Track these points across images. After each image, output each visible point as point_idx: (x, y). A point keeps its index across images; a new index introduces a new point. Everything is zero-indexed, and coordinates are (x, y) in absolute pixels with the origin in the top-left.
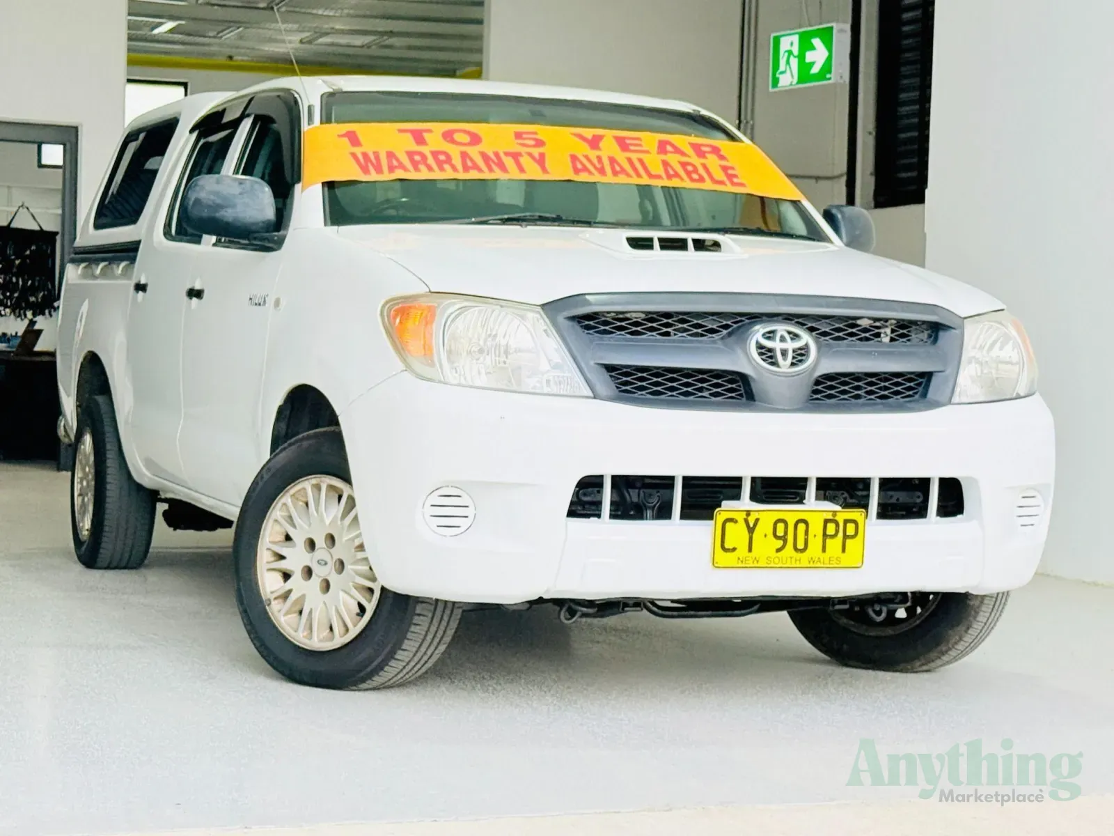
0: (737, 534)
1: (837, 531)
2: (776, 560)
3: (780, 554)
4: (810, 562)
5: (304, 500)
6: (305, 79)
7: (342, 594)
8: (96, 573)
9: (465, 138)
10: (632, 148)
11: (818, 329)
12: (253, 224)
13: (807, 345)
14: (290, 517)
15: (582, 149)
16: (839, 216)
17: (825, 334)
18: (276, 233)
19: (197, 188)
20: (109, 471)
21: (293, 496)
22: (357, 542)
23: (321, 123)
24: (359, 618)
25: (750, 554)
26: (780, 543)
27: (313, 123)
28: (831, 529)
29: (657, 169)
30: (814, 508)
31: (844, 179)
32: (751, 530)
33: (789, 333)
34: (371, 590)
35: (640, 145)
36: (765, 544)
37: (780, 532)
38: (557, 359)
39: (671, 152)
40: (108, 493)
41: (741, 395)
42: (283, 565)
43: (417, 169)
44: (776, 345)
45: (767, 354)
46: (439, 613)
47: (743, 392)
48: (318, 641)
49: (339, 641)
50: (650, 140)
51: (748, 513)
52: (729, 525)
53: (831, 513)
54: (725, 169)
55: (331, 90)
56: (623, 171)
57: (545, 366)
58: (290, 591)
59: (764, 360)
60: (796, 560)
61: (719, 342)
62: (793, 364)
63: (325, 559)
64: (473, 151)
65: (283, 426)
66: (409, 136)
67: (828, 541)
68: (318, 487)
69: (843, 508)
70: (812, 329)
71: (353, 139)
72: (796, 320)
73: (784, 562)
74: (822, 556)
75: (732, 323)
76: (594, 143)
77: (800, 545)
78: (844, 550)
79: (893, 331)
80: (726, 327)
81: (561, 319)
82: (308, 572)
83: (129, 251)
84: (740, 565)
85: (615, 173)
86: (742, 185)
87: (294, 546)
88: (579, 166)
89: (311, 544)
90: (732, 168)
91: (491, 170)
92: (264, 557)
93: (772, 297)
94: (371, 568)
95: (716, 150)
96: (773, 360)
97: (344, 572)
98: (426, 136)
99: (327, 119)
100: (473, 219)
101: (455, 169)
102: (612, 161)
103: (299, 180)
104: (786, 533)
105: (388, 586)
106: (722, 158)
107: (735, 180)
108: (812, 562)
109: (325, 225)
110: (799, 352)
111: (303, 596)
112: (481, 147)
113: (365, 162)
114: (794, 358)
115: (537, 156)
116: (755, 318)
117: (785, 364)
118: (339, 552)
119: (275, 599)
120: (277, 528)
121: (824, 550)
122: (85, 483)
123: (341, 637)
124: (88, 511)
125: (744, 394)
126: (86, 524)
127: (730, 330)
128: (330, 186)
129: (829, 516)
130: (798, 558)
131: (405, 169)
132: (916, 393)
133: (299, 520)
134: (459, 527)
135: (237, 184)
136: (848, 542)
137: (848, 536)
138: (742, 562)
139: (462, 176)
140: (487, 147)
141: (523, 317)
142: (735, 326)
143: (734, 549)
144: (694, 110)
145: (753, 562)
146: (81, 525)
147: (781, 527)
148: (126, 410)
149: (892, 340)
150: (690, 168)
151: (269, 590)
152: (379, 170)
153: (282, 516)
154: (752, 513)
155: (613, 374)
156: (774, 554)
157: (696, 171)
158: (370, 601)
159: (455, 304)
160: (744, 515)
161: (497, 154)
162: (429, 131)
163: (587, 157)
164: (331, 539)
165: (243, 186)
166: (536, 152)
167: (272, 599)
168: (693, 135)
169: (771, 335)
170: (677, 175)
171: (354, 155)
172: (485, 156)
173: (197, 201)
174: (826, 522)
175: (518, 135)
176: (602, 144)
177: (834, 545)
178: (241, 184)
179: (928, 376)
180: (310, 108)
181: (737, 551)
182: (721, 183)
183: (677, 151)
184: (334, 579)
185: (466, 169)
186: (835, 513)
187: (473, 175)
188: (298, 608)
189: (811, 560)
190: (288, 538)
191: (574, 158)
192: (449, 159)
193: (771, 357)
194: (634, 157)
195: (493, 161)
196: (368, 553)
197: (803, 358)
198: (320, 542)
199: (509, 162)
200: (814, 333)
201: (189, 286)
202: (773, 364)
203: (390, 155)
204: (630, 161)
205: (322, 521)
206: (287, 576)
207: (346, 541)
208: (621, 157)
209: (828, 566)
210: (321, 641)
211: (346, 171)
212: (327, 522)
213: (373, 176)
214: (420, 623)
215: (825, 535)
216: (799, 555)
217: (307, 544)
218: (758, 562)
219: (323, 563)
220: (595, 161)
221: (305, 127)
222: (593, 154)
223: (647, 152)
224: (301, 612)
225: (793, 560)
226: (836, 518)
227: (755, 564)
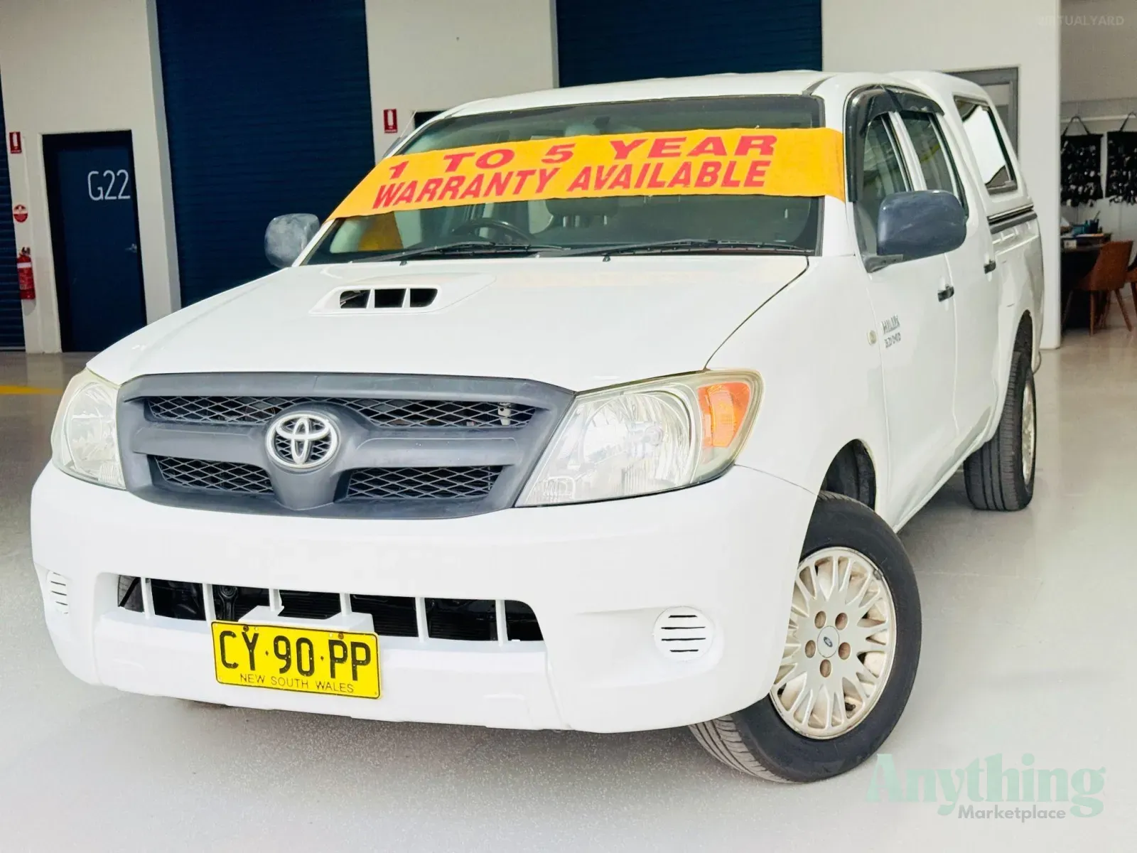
0: (235, 649)
1: (345, 655)
2: (282, 682)
3: (284, 675)
4: (318, 687)
13: (328, 436)
25: (253, 672)
26: (283, 663)
28: (338, 651)
32: (251, 646)
36: (268, 664)
37: (282, 651)
51: (246, 627)
52: (227, 638)
53: (337, 634)
60: (303, 683)
67: (337, 665)
73: (290, 682)
74: (332, 681)
77: (306, 667)
78: (355, 677)
84: (243, 683)
104: (288, 652)
108: (320, 687)
117: (299, 459)
121: (333, 675)
129: (335, 637)
130: (305, 682)
136: (359, 668)
137: (359, 661)
138: (245, 679)
143: (235, 666)
145: (258, 681)
147: (282, 644)
154: (249, 627)
155: (153, 465)
156: (278, 675)
160: (242, 629)
174: (332, 643)
177: (344, 669)
179: (498, 470)
181: (239, 667)
186: (342, 634)
189: (320, 685)
193: (286, 451)
209: (340, 693)
215: (333, 658)
216: (305, 678)
218: (263, 681)
226: (343, 640)
227: (260, 684)
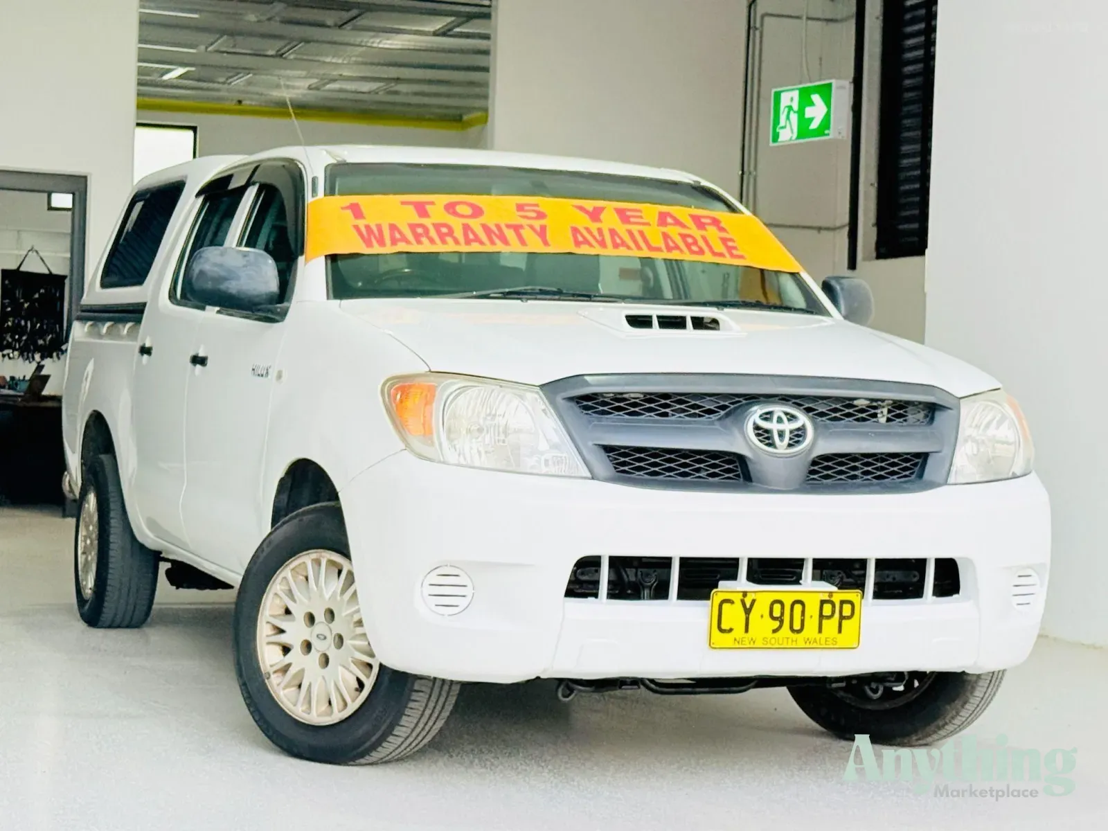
0: (733, 615)
1: (833, 612)
2: (773, 641)
3: (775, 635)
4: (806, 643)
5: (305, 574)
6: (309, 149)
7: (340, 669)
8: (98, 633)
9: (467, 210)
10: (632, 220)
11: (815, 410)
12: (258, 296)
13: (804, 426)
14: (290, 591)
15: (583, 221)
16: (838, 288)
17: (822, 414)
18: (279, 305)
19: (202, 260)
20: (112, 530)
21: (293, 569)
22: (356, 618)
23: (325, 195)
24: (358, 693)
25: (746, 635)
26: (777, 624)
27: (317, 195)
28: (827, 609)
29: (657, 241)
30: (811, 589)
31: (847, 229)
32: (748, 611)
33: (786, 414)
34: (370, 666)
35: (641, 217)
36: (762, 624)
37: (777, 613)
38: (556, 439)
39: (671, 224)
40: (111, 553)
41: (738, 476)
42: (283, 638)
43: (419, 242)
44: (773, 426)
45: (764, 435)
46: (436, 690)
47: (740, 472)
48: (317, 716)
49: (338, 715)
50: (650, 211)
51: (745, 594)
52: (725, 606)
53: (827, 594)
54: (724, 241)
55: (335, 162)
56: (624, 244)
57: (543, 446)
58: (289, 665)
59: (761, 441)
60: (792, 641)
61: (717, 423)
62: (790, 445)
63: (325, 634)
64: (475, 224)
65: (285, 497)
66: (411, 208)
67: (825, 622)
68: (317, 562)
69: (839, 588)
70: (808, 410)
71: (356, 211)
72: (794, 401)
73: (781, 642)
74: (818, 636)
75: (730, 403)
76: (595, 215)
77: (797, 626)
78: (840, 631)
79: (889, 411)
80: (723, 408)
81: (559, 399)
82: (308, 646)
83: (134, 313)
84: (737, 646)
85: (616, 246)
86: (741, 257)
87: (294, 620)
88: (580, 239)
89: (311, 619)
90: (731, 240)
91: (493, 243)
92: (263, 631)
93: (769, 378)
94: (369, 644)
95: (716, 222)
96: (770, 441)
97: (343, 648)
98: (428, 208)
99: (330, 191)
100: (475, 293)
101: (457, 242)
102: (613, 232)
103: (302, 253)
104: (782, 614)
105: (386, 663)
106: (722, 229)
107: (735, 252)
108: (808, 642)
109: (328, 298)
110: (796, 433)
111: (302, 671)
112: (482, 220)
113: (368, 235)
114: (791, 439)
115: (538, 228)
116: (753, 399)
117: (781, 445)
118: (338, 626)
119: (275, 672)
120: (277, 601)
121: (820, 631)
122: (88, 542)
123: (340, 712)
124: (91, 570)
125: (741, 475)
126: (89, 583)
127: (728, 410)
128: (333, 258)
129: (826, 597)
130: (794, 639)
131: (408, 242)
132: (912, 473)
133: (299, 594)
134: (457, 606)
135: (240, 256)
136: (845, 622)
137: (844, 617)
138: (739, 642)
139: (464, 248)
140: (489, 219)
141: (521, 397)
142: (732, 406)
143: (731, 630)
144: (694, 181)
145: (750, 643)
146: (84, 583)
147: (777, 607)
148: (130, 471)
149: (889, 420)
150: (690, 240)
151: (268, 663)
152: (381, 242)
153: (282, 590)
154: (748, 594)
155: (611, 454)
156: (770, 635)
157: (695, 242)
158: (368, 677)
159: (455, 383)
160: (740, 596)
161: (498, 226)
162: (432, 203)
163: (588, 229)
164: (331, 614)
165: (247, 258)
166: (537, 224)
167: (271, 673)
168: (693, 207)
169: (768, 416)
170: (677, 247)
171: (357, 228)
172: (486, 228)
173: (202, 273)
174: (823, 602)
175: (520, 207)
176: (603, 216)
177: (830, 625)
178: (245, 256)
179: (924, 456)
180: (314, 180)
181: (733, 632)
182: (721, 255)
183: (678, 222)
184: (333, 653)
185: (468, 242)
186: (831, 594)
187: (475, 247)
188: (297, 682)
189: (807, 640)
190: (288, 612)
191: (575, 231)
192: (451, 232)
193: (768, 438)
194: (635, 228)
195: (495, 234)
196: (366, 628)
197: (800, 439)
198: (320, 617)
199: (510, 234)
200: (811, 414)
201: (193, 353)
202: (769, 445)
203: (393, 228)
204: (630, 233)
205: (321, 595)
206: (286, 650)
207: (347, 616)
208: (622, 229)
209: (825, 646)
210: (318, 716)
211: (349, 244)
212: (327, 596)
213: (376, 249)
214: (418, 699)
215: (821, 616)
216: (795, 636)
217: (307, 619)
218: (754, 642)
219: (322, 637)
220: (596, 233)
221: (309, 198)
222: (594, 227)
223: (648, 224)
224: (300, 686)
225: (790, 641)
226: (832, 599)
227: (752, 646)
